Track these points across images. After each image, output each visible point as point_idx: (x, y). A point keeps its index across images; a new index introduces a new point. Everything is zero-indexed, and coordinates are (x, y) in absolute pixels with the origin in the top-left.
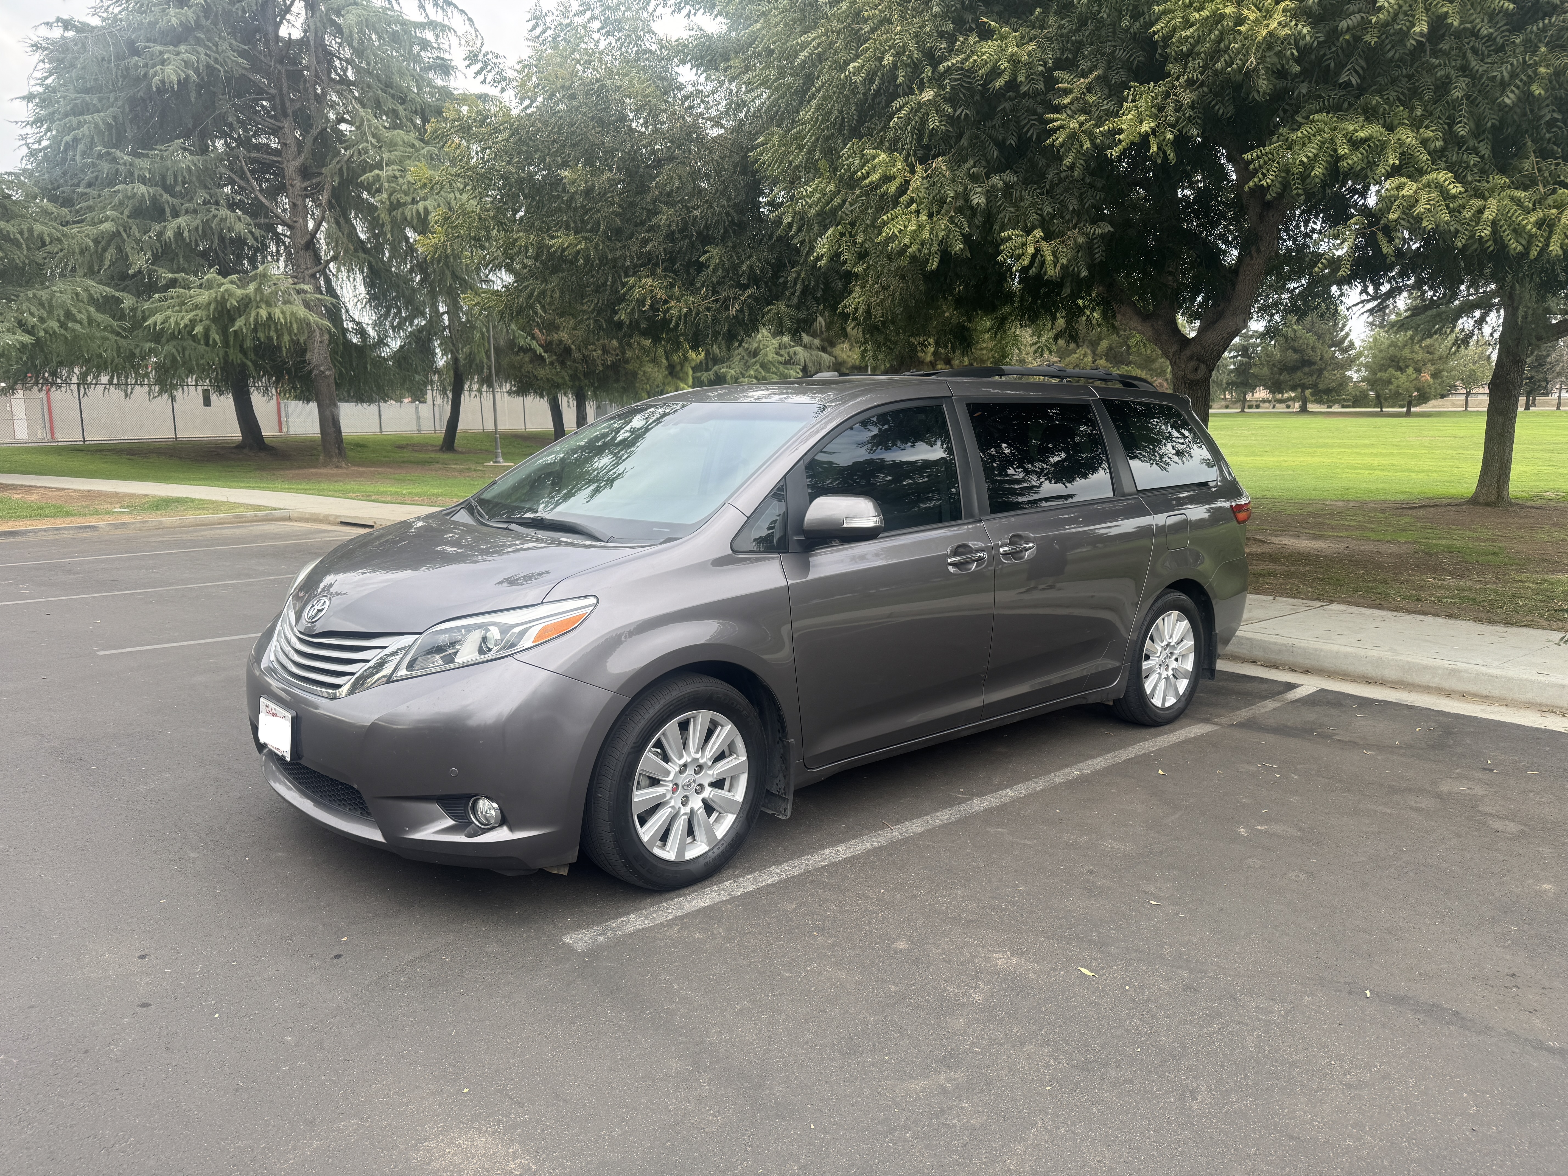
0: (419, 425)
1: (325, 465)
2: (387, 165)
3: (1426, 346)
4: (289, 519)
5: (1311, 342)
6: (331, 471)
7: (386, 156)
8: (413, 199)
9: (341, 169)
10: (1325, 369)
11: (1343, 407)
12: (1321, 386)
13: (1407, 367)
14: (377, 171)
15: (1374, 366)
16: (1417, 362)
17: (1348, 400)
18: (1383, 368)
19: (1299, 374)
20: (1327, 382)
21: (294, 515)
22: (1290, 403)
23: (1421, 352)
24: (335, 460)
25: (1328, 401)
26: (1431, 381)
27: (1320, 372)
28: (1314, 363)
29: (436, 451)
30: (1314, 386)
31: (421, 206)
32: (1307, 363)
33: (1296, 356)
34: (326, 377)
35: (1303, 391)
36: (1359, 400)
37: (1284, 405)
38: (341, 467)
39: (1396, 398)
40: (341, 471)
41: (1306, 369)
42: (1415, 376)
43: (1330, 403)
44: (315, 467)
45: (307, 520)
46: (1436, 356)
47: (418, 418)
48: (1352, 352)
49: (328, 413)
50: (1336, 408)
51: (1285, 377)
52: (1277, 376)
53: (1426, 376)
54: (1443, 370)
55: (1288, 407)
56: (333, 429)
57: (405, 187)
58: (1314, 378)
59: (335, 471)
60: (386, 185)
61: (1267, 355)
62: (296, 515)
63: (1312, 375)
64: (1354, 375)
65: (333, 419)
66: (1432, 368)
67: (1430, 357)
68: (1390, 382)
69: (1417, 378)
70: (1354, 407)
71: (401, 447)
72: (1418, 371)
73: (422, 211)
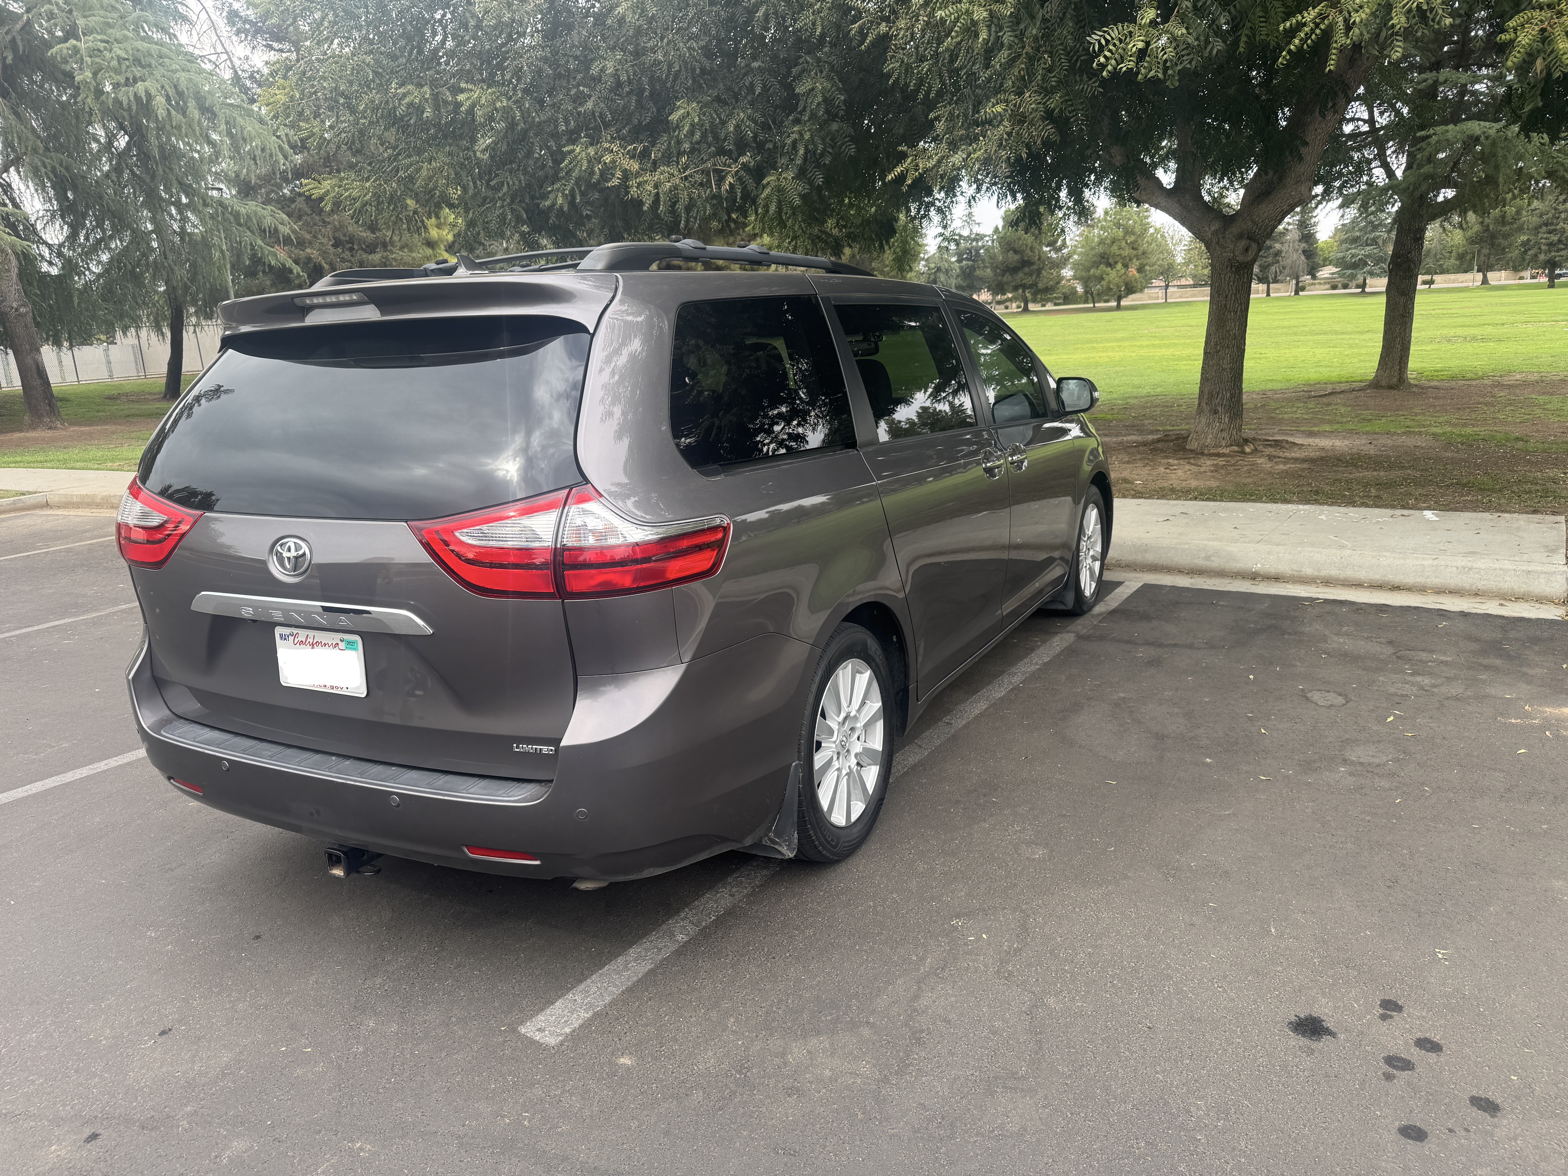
0: (110, 371)
1: (33, 427)
2: (84, 34)
3: (1132, 243)
4: (47, 505)
5: (1029, 242)
6: (43, 434)
7: (81, 22)
8: (127, 79)
9: (13, 41)
10: (1043, 268)
11: (1056, 304)
12: (1040, 286)
13: (1116, 263)
14: (73, 42)
15: (1087, 264)
16: (1124, 258)
17: (1059, 298)
18: (1096, 265)
19: (1021, 274)
20: (1045, 280)
21: (53, 499)
22: (1008, 304)
23: (1127, 248)
24: (45, 419)
25: (1042, 300)
26: (1137, 275)
27: (1039, 271)
28: (1033, 264)
29: (158, 400)
30: (1034, 285)
31: (140, 87)
32: (1026, 263)
33: (1017, 257)
34: (21, 315)
35: (1024, 292)
36: (1069, 298)
37: (1002, 306)
38: (56, 428)
39: (1107, 293)
40: (56, 433)
41: (1027, 270)
42: (1123, 271)
43: (1043, 303)
44: (21, 431)
45: (77, 505)
46: (1140, 252)
47: (109, 362)
48: (1065, 251)
49: (29, 360)
50: (1049, 306)
51: (1007, 278)
52: (999, 278)
53: (1133, 271)
54: (1147, 264)
55: (1007, 308)
56: (39, 382)
57: (114, 63)
58: (1034, 277)
59: (50, 433)
60: (88, 60)
61: (990, 257)
62: (57, 499)
63: (1031, 275)
64: (1067, 273)
65: (38, 368)
66: (1137, 263)
67: (1135, 252)
68: (1102, 278)
69: (1125, 273)
70: (1064, 304)
71: (112, 398)
72: (1126, 266)
73: (143, 95)
